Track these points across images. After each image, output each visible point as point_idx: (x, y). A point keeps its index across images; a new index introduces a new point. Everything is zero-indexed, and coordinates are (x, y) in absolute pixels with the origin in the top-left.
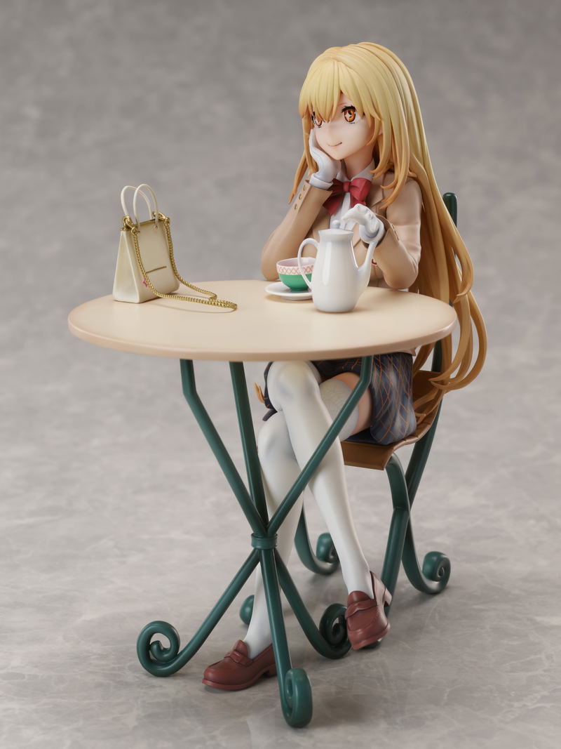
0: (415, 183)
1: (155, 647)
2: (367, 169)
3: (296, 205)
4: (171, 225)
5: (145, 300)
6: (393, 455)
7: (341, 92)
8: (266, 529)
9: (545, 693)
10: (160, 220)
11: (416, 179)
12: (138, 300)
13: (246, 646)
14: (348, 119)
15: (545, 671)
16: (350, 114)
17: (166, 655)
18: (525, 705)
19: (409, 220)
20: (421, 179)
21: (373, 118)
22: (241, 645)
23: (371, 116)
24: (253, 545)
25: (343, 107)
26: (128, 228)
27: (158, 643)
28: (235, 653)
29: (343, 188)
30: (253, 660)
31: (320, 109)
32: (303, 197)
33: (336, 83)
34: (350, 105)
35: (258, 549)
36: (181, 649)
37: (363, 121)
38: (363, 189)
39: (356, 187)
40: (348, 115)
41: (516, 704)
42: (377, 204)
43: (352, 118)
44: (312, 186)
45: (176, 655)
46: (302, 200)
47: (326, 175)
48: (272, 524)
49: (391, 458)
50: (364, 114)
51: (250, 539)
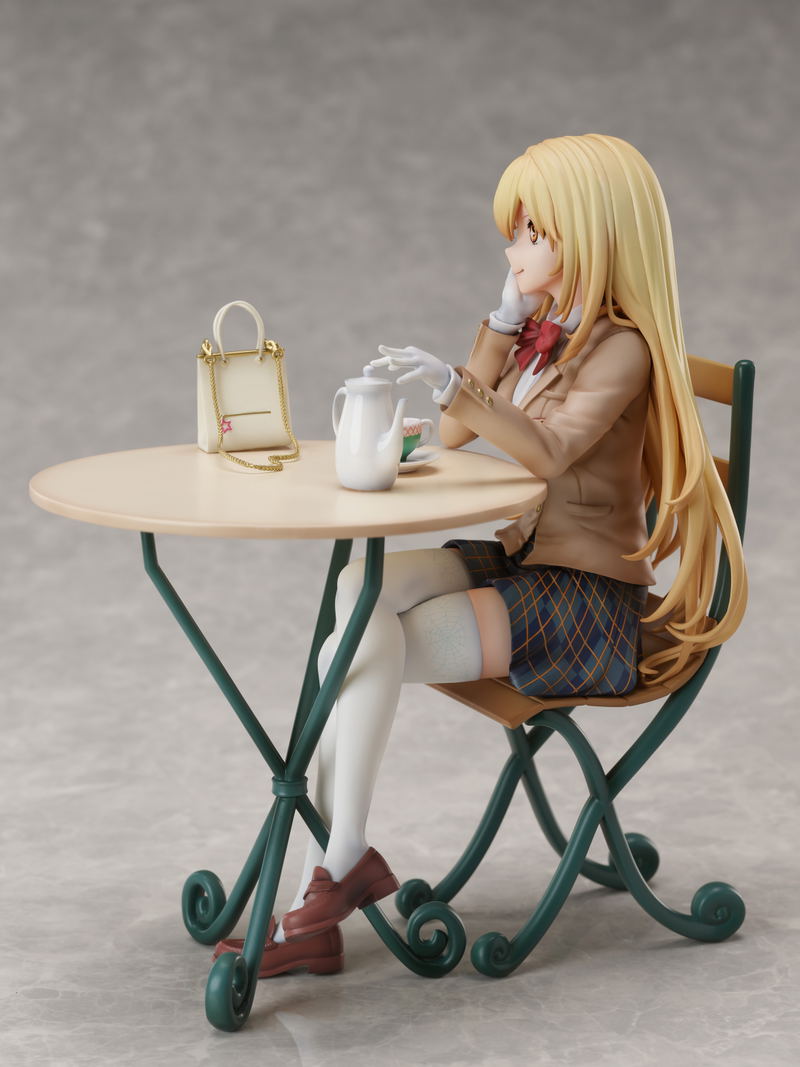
7: (520, 200)
9: (773, 1018)
10: (268, 351)
12: (208, 450)
14: (532, 237)
15: (775, 989)
16: (534, 231)
18: (743, 1034)
21: (554, 242)
23: (551, 236)
25: (528, 220)
26: (205, 355)
37: (546, 242)
40: (532, 233)
41: (731, 1032)
43: (535, 238)
50: (545, 231)
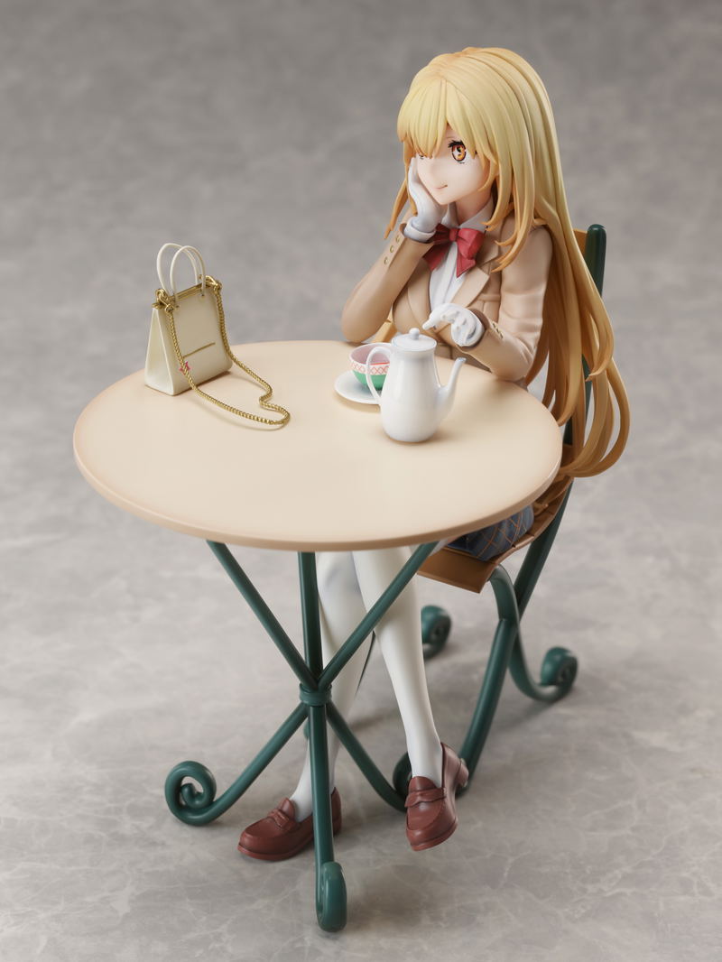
0: (544, 233)
1: (186, 790)
2: (481, 212)
3: (386, 258)
4: (222, 292)
5: (182, 391)
6: (498, 567)
7: (448, 124)
8: (317, 682)
10: (207, 286)
11: (546, 227)
12: (172, 392)
13: (293, 805)
14: (457, 157)
16: (459, 151)
17: (197, 802)
19: (530, 285)
20: (551, 227)
21: (488, 162)
22: (288, 803)
23: (485, 157)
24: (301, 698)
25: (450, 141)
26: (161, 305)
27: (190, 786)
28: (279, 813)
29: (448, 236)
30: (301, 823)
31: (422, 141)
32: (396, 250)
33: (441, 113)
34: (459, 140)
35: (306, 705)
36: (217, 796)
37: (475, 161)
38: (473, 242)
39: (464, 240)
40: (456, 153)
42: (490, 261)
43: (461, 157)
44: (407, 238)
45: (210, 803)
46: (394, 253)
47: (425, 224)
48: (327, 674)
49: (495, 570)
50: (476, 153)
51: (298, 691)
